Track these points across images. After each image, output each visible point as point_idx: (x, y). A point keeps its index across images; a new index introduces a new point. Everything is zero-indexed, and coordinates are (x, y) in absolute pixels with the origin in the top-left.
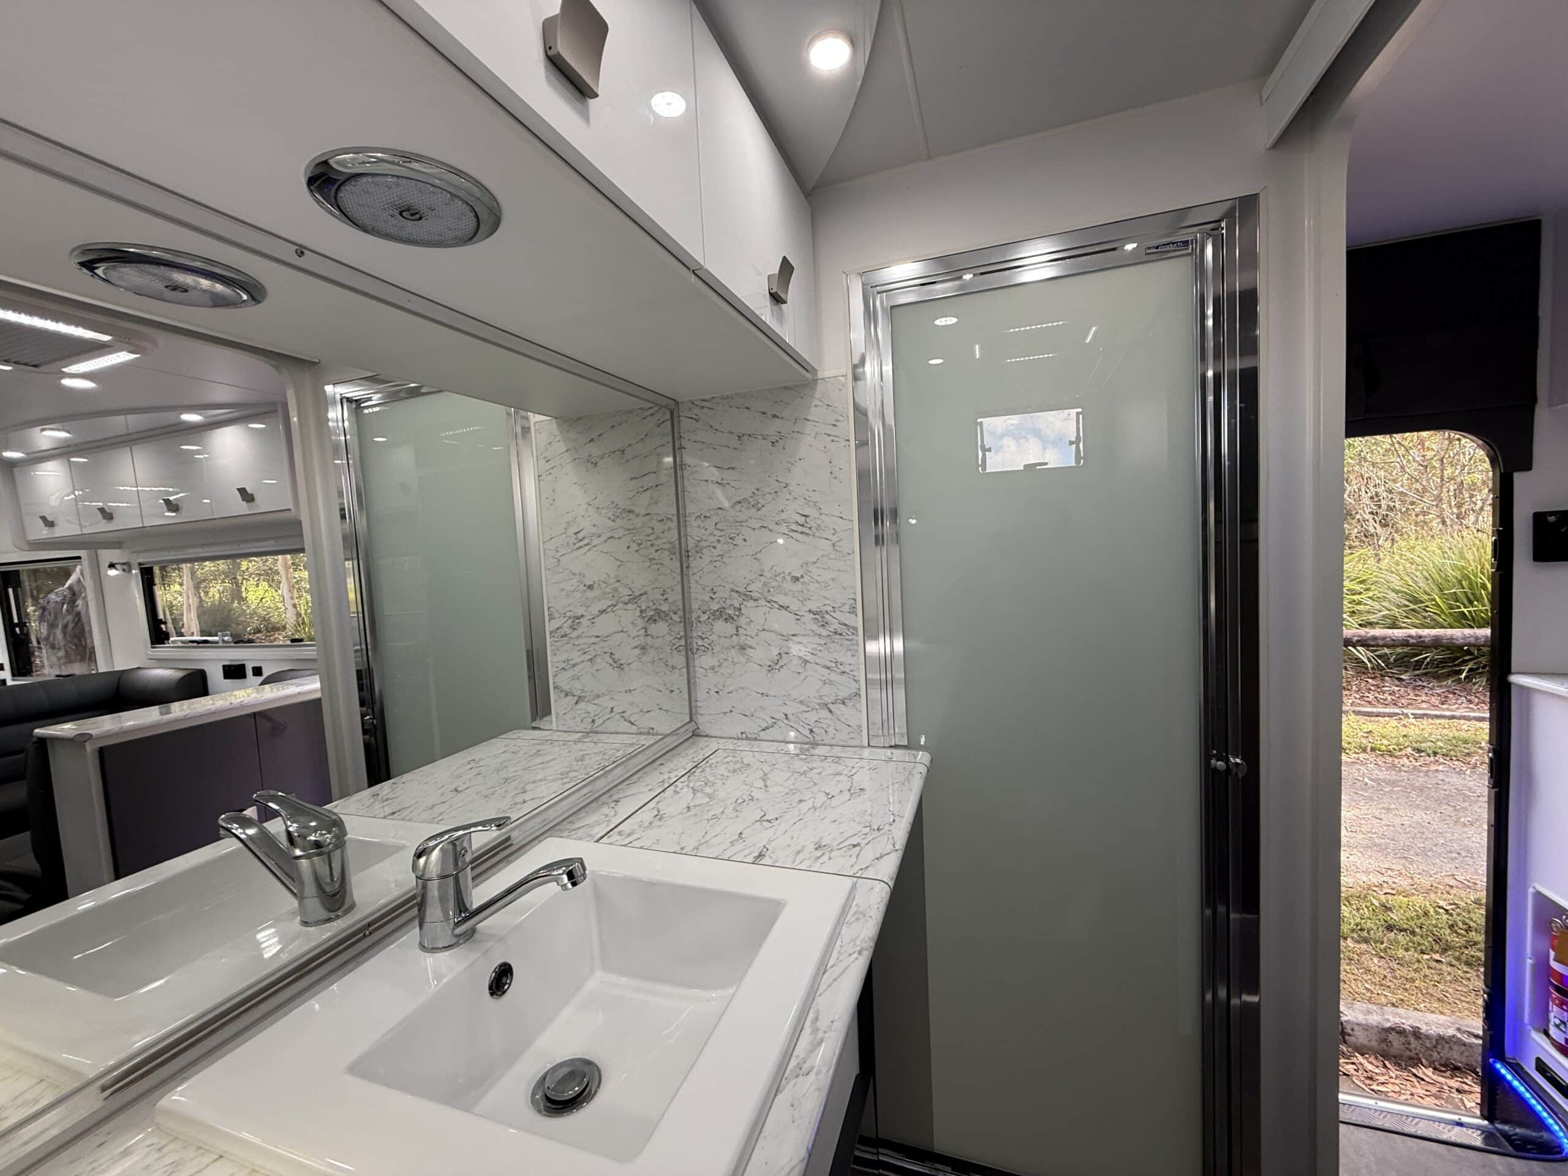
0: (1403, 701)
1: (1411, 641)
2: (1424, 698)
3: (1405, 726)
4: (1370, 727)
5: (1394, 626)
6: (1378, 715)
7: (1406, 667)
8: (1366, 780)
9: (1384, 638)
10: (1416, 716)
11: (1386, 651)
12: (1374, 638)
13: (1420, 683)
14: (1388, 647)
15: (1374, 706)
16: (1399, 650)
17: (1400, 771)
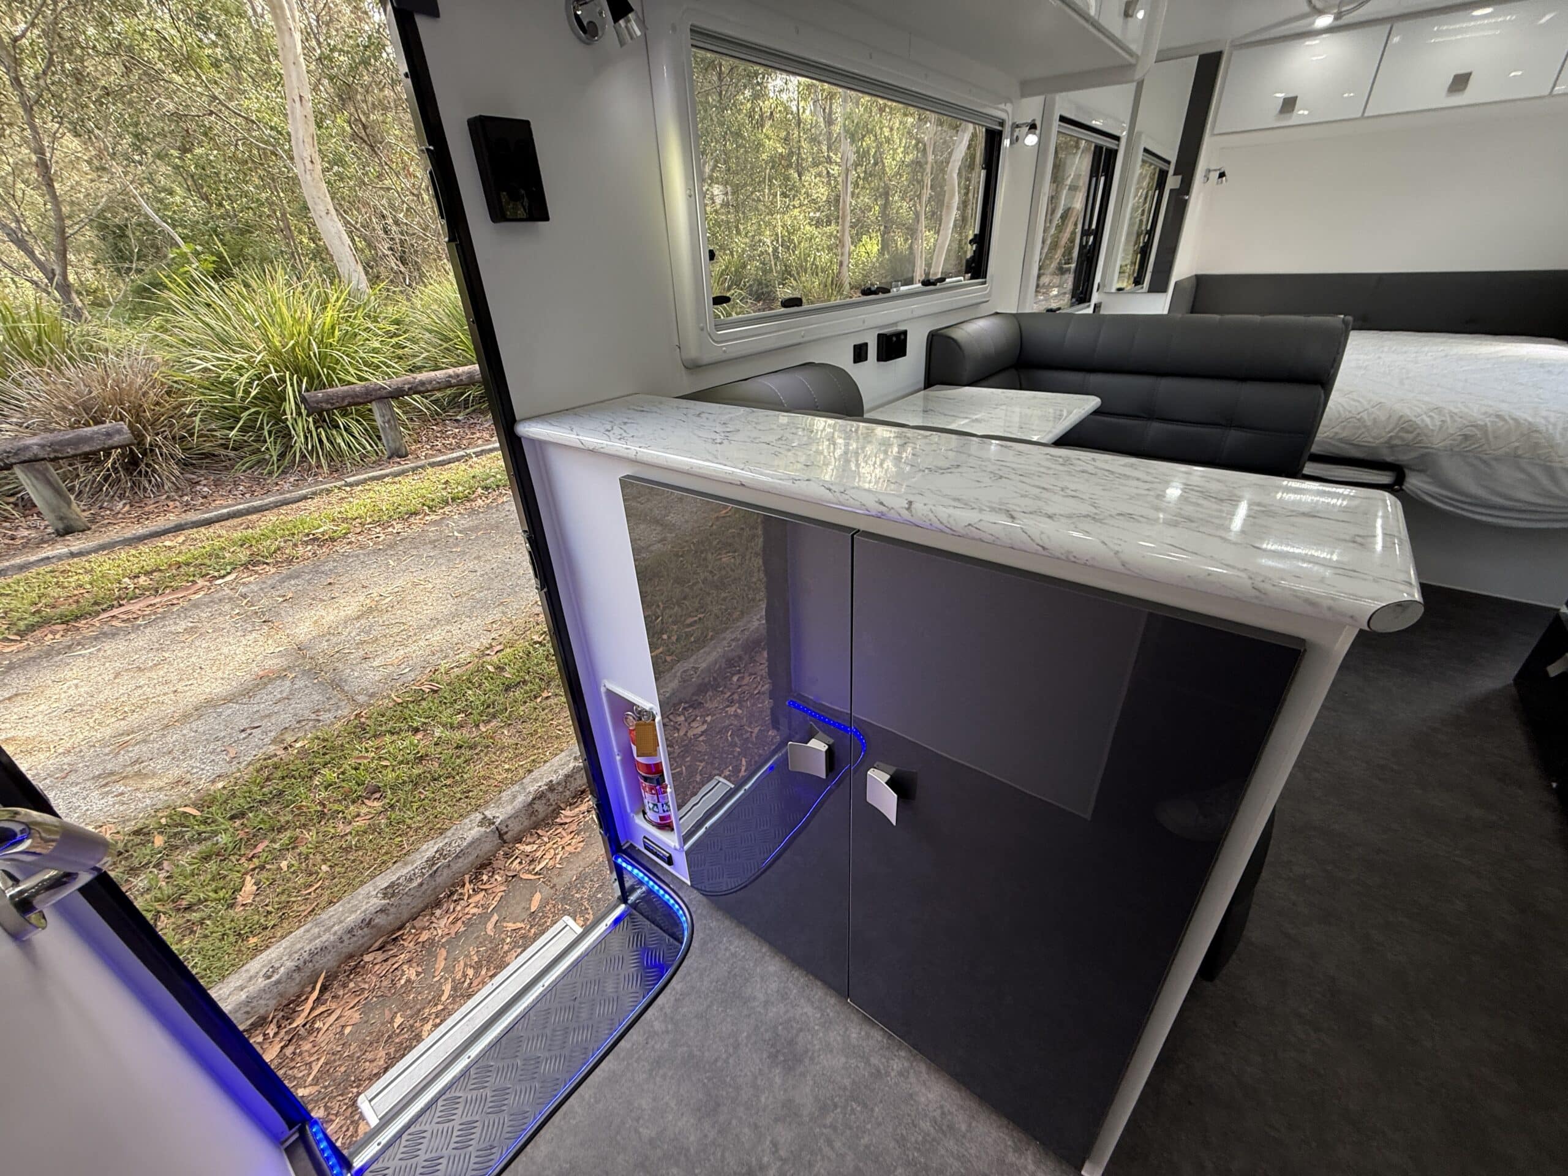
0: (465, 442)
1: (453, 381)
2: (478, 435)
3: (471, 466)
4: (445, 476)
5: (437, 368)
6: (449, 462)
7: (459, 407)
8: (456, 534)
9: (430, 382)
10: (478, 454)
11: (438, 395)
12: (422, 383)
13: (472, 421)
14: (439, 390)
15: (446, 454)
16: (448, 392)
17: (479, 513)
